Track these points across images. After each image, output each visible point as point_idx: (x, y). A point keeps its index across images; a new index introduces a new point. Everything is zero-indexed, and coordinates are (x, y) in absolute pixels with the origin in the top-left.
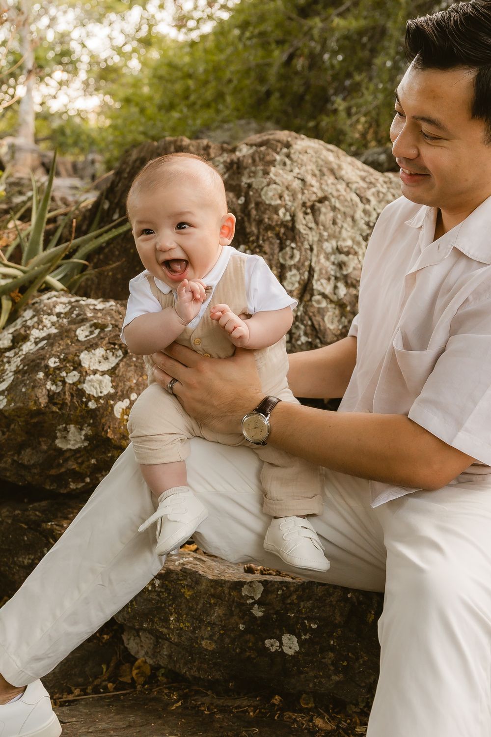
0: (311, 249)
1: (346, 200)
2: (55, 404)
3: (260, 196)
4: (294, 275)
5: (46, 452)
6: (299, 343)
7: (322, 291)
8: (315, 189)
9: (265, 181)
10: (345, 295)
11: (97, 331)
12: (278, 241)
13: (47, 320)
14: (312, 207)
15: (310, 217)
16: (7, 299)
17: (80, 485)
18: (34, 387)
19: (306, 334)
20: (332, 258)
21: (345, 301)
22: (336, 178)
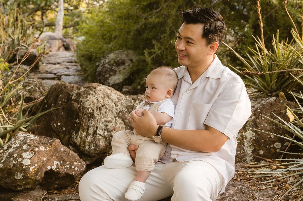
0: (98, 121)
1: (110, 106)
2: (15, 167)
3: (84, 105)
4: (92, 129)
5: (12, 179)
6: (92, 149)
7: (100, 133)
8: (101, 102)
9: (86, 100)
10: (107, 135)
11: (29, 147)
12: (88, 118)
13: (17, 142)
14: (100, 108)
15: (98, 111)
16: (9, 134)
17: (21, 188)
18: (10, 162)
19: (94, 146)
20: (104, 123)
21: (107, 137)
22: (109, 98)
